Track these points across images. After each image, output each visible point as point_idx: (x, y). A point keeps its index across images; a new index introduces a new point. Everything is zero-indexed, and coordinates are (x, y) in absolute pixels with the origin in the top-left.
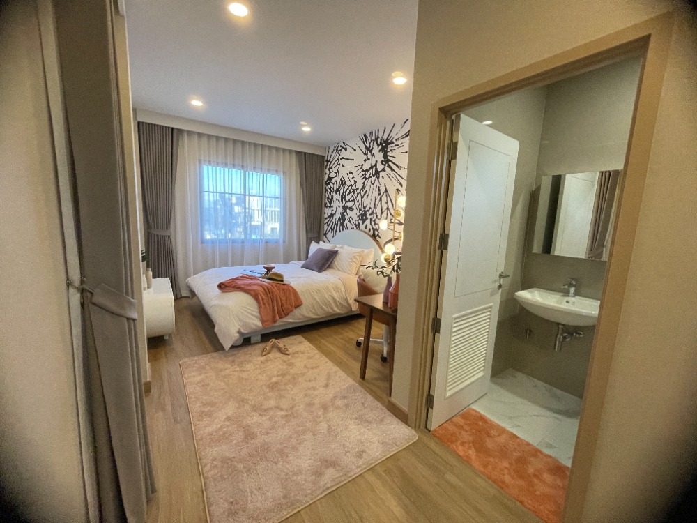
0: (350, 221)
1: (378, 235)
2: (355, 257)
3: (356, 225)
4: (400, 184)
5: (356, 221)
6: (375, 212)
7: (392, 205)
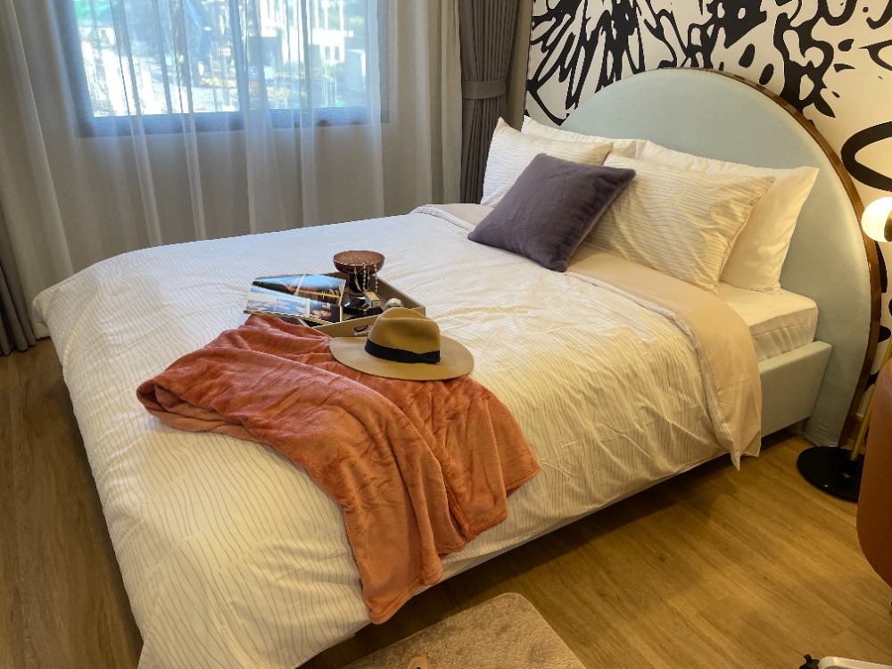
0: (658, 32)
1: (815, 98)
2: (725, 209)
3: (690, 51)
5: (691, 28)
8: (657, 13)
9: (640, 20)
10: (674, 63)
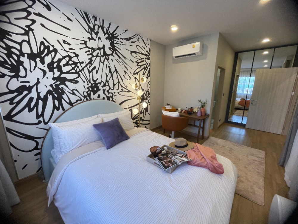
4: (126, 68)
5: (84, 92)
6: (107, 84)
7: (122, 80)
8: (72, 90)
9: (66, 92)
10: (81, 100)
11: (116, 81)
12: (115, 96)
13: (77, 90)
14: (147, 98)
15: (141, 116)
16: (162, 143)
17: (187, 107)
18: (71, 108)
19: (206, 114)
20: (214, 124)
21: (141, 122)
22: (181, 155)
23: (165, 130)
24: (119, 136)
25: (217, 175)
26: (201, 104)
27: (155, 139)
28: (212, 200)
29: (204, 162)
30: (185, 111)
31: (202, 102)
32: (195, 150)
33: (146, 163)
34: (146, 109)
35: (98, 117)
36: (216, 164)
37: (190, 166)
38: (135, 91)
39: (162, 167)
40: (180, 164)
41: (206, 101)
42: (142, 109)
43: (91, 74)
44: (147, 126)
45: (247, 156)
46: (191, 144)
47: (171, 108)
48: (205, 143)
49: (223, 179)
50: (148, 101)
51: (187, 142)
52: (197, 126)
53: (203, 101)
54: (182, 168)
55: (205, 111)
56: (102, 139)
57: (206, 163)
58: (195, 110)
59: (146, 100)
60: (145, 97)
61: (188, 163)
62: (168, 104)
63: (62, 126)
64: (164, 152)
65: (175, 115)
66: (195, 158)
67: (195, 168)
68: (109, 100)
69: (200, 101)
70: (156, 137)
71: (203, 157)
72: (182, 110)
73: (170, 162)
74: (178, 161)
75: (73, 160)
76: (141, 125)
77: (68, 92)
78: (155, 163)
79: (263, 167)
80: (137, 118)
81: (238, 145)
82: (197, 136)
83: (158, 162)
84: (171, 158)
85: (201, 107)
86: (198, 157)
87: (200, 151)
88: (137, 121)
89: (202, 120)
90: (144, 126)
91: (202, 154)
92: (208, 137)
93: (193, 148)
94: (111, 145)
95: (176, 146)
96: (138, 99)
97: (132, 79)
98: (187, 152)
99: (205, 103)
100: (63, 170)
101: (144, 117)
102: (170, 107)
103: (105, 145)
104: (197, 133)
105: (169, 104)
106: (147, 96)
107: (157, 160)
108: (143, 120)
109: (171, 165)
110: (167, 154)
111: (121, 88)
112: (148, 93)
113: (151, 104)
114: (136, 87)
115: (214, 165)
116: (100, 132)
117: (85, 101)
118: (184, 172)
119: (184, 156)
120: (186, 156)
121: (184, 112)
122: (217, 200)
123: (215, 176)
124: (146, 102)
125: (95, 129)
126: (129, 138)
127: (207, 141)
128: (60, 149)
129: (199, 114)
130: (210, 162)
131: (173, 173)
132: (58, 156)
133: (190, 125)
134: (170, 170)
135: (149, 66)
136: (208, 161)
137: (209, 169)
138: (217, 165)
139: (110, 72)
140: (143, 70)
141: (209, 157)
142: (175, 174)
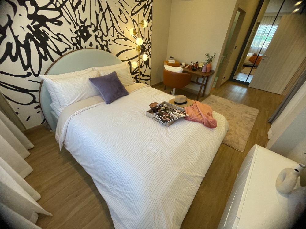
1: (108, 50)
4: (121, 4)
5: (72, 38)
6: (99, 28)
7: (118, 23)
8: (56, 34)
9: (50, 36)
10: (70, 48)
11: (110, 24)
12: (110, 44)
13: (62, 35)
14: (148, 49)
15: (141, 70)
16: (162, 100)
17: (192, 62)
18: (61, 58)
19: (211, 71)
20: (218, 81)
21: (141, 77)
22: (179, 111)
23: (166, 86)
24: (118, 91)
25: (209, 129)
26: (208, 59)
27: (155, 96)
28: (201, 148)
29: (200, 118)
30: (189, 66)
31: (209, 56)
32: (194, 107)
33: (146, 118)
34: (147, 63)
35: (93, 70)
36: (211, 119)
37: (187, 121)
38: (133, 39)
39: (160, 121)
40: (177, 119)
41: (214, 56)
42: (142, 62)
43: (76, 12)
44: (147, 81)
45: (241, 114)
46: (191, 101)
47: (174, 63)
48: (204, 101)
49: (214, 132)
50: (149, 52)
51: (186, 99)
52: (199, 84)
53: (211, 55)
54: (179, 122)
55: (211, 68)
56: (101, 94)
57: (202, 118)
58: (200, 66)
59: (147, 51)
60: (146, 47)
61: (185, 118)
62: (171, 58)
63: (55, 79)
64: (163, 108)
65: (178, 70)
66: (193, 114)
67: (190, 122)
68: (104, 50)
69: (208, 55)
70: (156, 94)
71: (200, 114)
72: (186, 65)
73: (169, 117)
74: (175, 116)
75: (74, 114)
76: (140, 81)
77: (52, 37)
78: (154, 117)
79: (253, 123)
80: (136, 72)
81: (235, 104)
82: (197, 93)
83: (157, 117)
84: (169, 114)
85: (207, 63)
86: (195, 113)
87: (198, 108)
88: (137, 76)
89: (205, 77)
90: (145, 81)
91: (200, 111)
92: (209, 95)
93: (192, 105)
94: (111, 100)
95: (176, 103)
96: (137, 50)
97: (130, 21)
98: (185, 109)
99: (212, 58)
100: (66, 122)
101: (144, 72)
102: (173, 61)
103: (104, 100)
104: (199, 91)
105: (173, 58)
106: (148, 47)
107: (156, 115)
108: (143, 75)
109: (169, 120)
110: (165, 110)
111: (116, 34)
112: (149, 42)
113: (152, 56)
114: (135, 34)
115: (209, 120)
116: (98, 87)
117: (76, 50)
118: (180, 126)
119: (182, 112)
120: (184, 112)
121: (188, 68)
122: (205, 147)
123: (208, 130)
124: (146, 54)
125: (92, 83)
126: (129, 94)
127: (207, 99)
128: (59, 102)
129: (204, 70)
130: (205, 117)
131: (170, 127)
132: (59, 109)
133: (193, 82)
134: (168, 124)
135: (151, 3)
136: (204, 117)
137: (203, 124)
138: (211, 121)
139: (101, 10)
140: (144, 8)
141: (206, 114)
142: (172, 127)
